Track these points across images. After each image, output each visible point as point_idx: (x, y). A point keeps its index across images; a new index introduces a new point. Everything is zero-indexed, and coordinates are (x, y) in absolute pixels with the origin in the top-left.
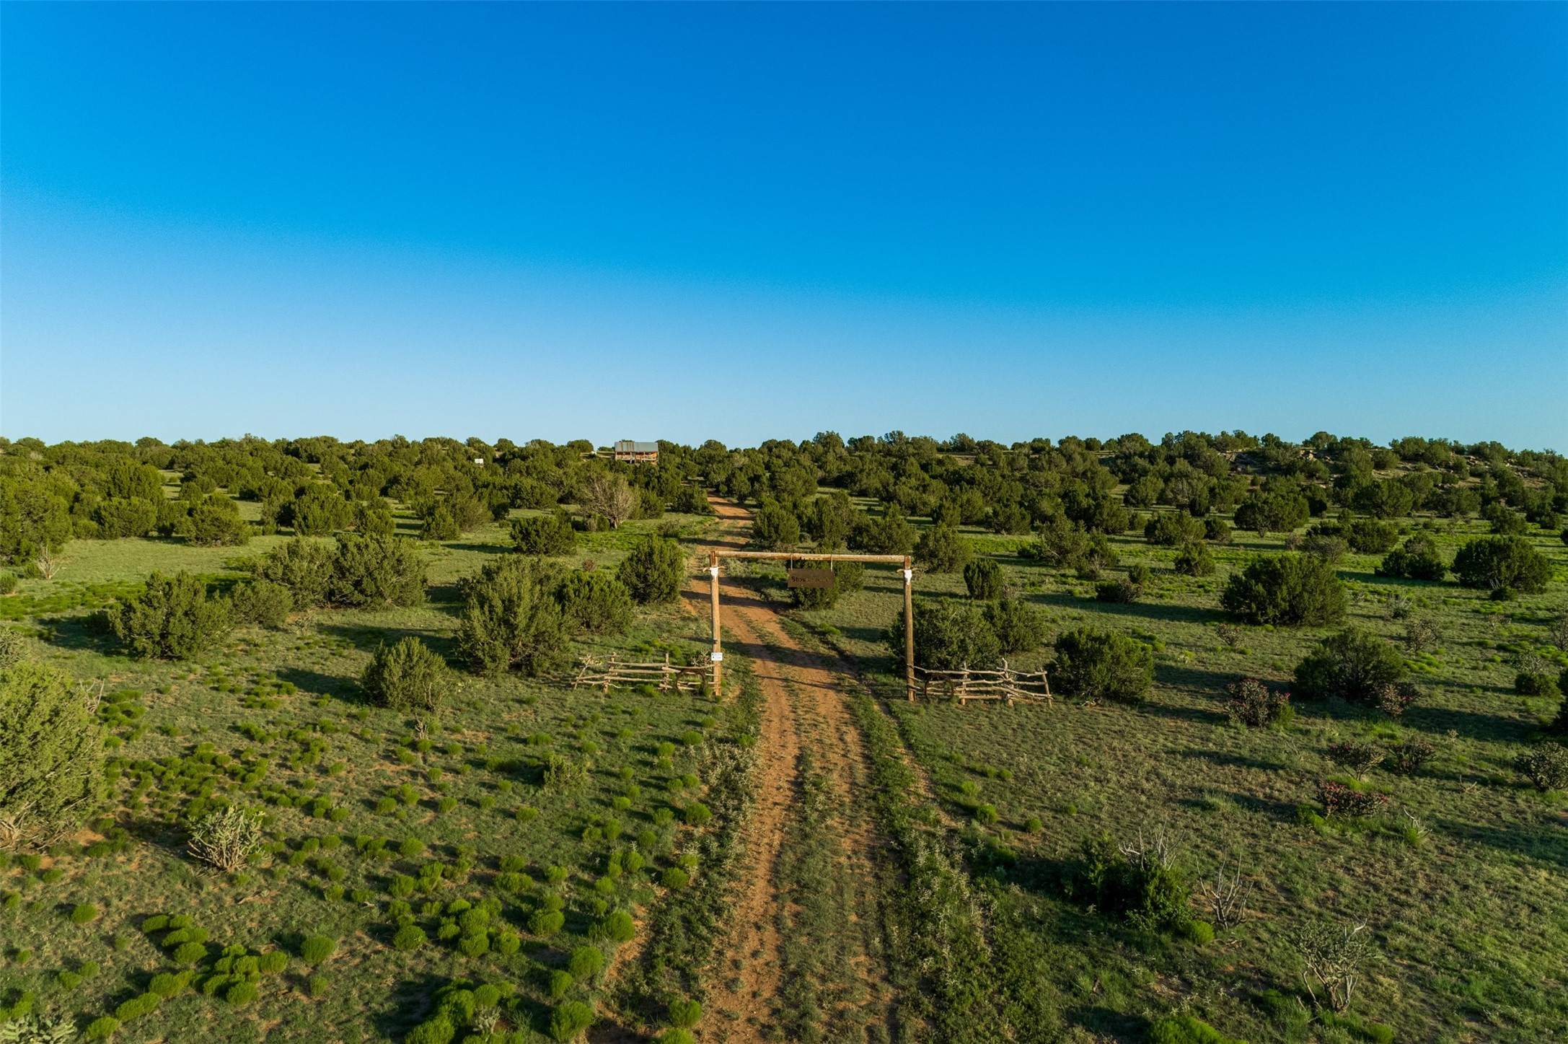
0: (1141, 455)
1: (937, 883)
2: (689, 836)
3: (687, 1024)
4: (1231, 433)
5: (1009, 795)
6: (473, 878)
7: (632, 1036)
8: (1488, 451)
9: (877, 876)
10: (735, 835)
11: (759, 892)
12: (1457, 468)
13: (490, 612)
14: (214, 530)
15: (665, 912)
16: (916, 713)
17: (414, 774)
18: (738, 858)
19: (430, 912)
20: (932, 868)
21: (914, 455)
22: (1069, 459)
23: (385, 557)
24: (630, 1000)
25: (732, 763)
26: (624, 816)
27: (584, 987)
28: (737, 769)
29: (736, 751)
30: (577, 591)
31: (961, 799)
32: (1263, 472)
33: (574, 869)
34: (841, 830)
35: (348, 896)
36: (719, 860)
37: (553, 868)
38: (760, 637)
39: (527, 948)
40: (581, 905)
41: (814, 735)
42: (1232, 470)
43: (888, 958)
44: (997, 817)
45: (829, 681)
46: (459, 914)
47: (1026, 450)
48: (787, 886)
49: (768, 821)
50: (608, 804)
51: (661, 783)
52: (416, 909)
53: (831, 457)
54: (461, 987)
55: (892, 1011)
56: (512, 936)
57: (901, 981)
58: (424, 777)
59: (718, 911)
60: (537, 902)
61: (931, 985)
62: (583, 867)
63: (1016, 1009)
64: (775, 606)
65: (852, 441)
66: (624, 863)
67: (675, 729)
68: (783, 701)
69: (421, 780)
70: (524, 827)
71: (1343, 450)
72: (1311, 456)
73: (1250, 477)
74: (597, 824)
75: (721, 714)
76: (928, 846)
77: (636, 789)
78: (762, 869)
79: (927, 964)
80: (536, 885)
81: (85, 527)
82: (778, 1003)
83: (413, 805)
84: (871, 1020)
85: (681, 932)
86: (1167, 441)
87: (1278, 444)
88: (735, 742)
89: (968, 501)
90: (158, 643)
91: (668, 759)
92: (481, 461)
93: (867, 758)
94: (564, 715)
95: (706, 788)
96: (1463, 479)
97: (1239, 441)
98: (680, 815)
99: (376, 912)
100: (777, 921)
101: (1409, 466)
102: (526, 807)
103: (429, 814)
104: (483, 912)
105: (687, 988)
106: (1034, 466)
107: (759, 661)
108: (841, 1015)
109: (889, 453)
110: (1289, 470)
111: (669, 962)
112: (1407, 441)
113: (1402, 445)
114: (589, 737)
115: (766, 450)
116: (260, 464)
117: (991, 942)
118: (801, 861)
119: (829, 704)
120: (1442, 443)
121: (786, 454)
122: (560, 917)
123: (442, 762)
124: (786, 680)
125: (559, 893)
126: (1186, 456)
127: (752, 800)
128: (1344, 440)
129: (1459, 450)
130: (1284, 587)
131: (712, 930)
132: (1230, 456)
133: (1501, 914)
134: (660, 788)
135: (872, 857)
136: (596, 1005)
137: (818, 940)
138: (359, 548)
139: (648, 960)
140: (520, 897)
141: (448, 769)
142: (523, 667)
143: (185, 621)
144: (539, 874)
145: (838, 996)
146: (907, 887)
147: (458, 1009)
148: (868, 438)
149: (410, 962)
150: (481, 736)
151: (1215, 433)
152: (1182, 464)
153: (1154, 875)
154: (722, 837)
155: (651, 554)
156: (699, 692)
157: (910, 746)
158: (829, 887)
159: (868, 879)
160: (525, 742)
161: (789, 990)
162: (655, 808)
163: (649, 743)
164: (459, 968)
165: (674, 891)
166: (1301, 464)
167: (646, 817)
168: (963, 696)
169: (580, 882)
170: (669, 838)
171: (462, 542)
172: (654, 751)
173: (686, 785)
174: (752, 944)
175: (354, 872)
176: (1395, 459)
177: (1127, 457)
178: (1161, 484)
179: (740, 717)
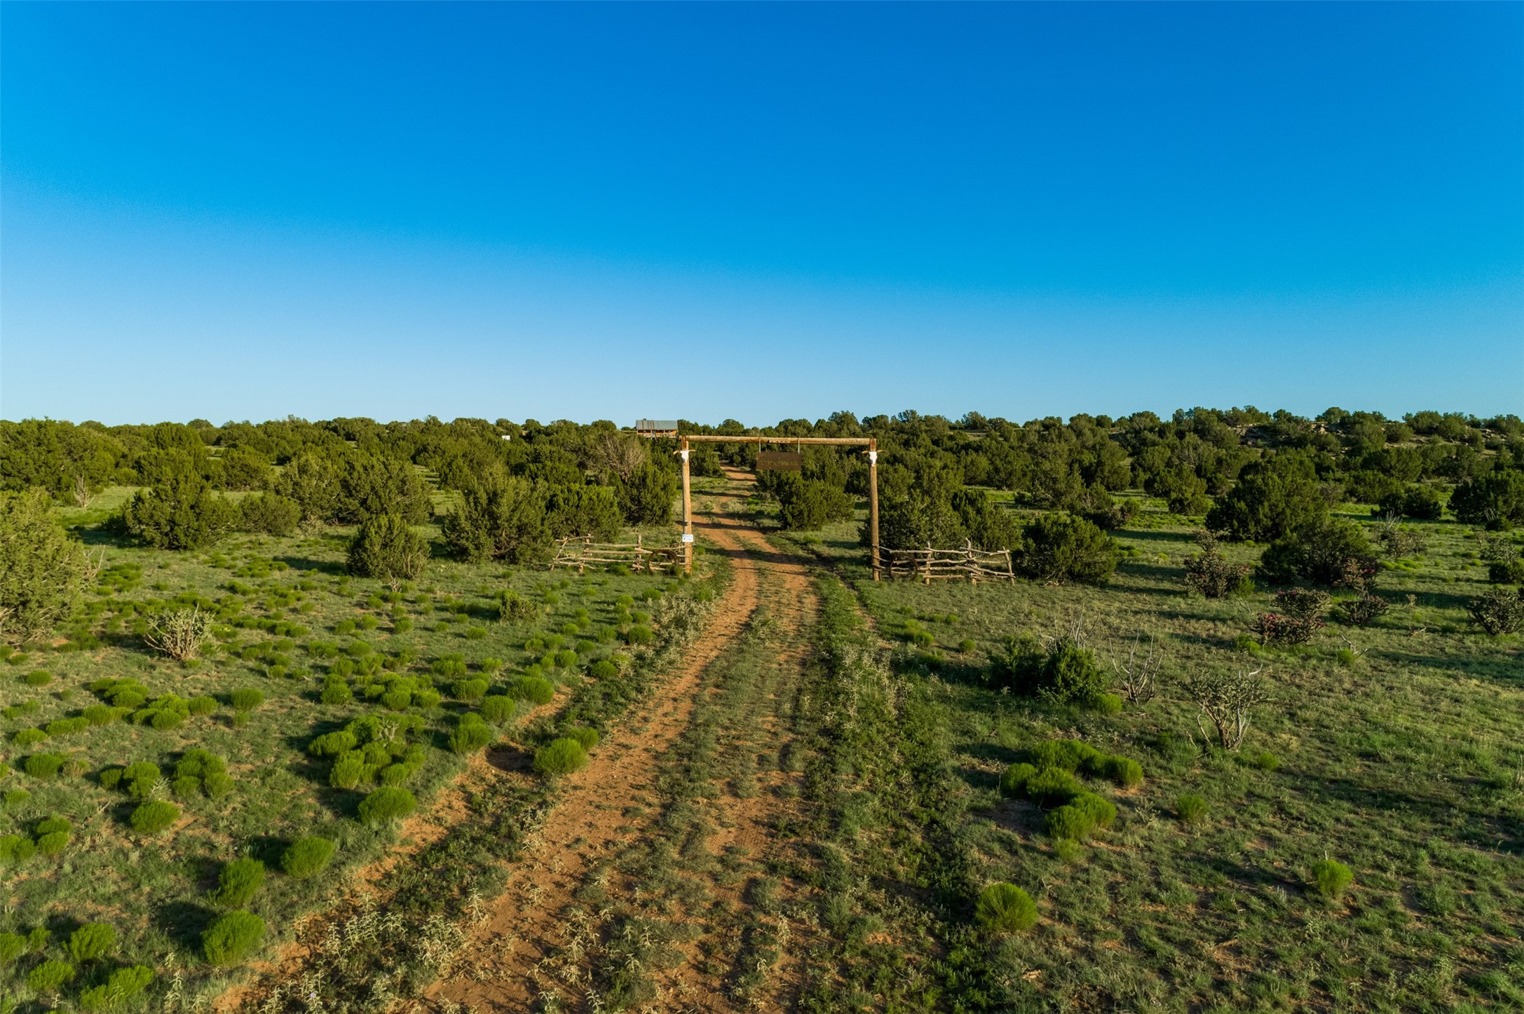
0: (1151, 430)
1: (858, 675)
4: (1241, 408)
5: (951, 632)
7: (527, 755)
8: (1504, 425)
9: (803, 674)
10: (673, 649)
11: (685, 682)
12: (1472, 440)
13: (475, 504)
15: (589, 691)
16: (878, 587)
17: (379, 614)
18: (672, 662)
19: (362, 683)
20: (857, 667)
21: (926, 431)
22: (1079, 434)
23: (390, 477)
24: (534, 736)
25: (687, 611)
26: (570, 637)
27: (492, 726)
28: (690, 614)
29: (693, 604)
30: (566, 500)
31: (902, 631)
32: (1274, 446)
33: (511, 665)
34: (778, 650)
35: (290, 676)
36: (652, 663)
37: (491, 664)
39: (447, 705)
40: (508, 683)
41: (774, 598)
42: (1242, 443)
43: (795, 718)
44: (934, 643)
45: (801, 570)
47: (1037, 427)
48: (712, 679)
49: (710, 644)
50: (558, 631)
51: (615, 621)
52: (350, 682)
55: (786, 746)
56: (436, 699)
57: (802, 730)
58: (388, 615)
59: (639, 690)
61: (830, 731)
62: (519, 664)
63: (910, 744)
64: (764, 530)
65: (866, 420)
66: (557, 658)
68: (752, 580)
69: (384, 617)
70: (472, 643)
71: (1355, 423)
72: (1322, 430)
73: (1260, 450)
74: (541, 640)
77: (588, 622)
78: (693, 670)
79: (830, 720)
80: (470, 673)
81: (125, 475)
82: (678, 741)
83: (371, 630)
84: (764, 751)
85: (600, 701)
86: (1178, 417)
87: (1290, 419)
88: (693, 599)
89: (972, 462)
90: (167, 534)
91: (624, 605)
92: (508, 438)
94: (535, 585)
96: (1478, 452)
97: (1250, 416)
98: (625, 639)
99: (312, 684)
100: (695, 697)
101: (1422, 438)
103: (385, 635)
104: (410, 681)
106: (1042, 438)
107: (737, 559)
108: (736, 748)
109: (902, 430)
110: (1300, 443)
111: (581, 716)
112: (1421, 415)
113: (1416, 419)
115: (783, 426)
116: (299, 438)
119: (796, 582)
120: (1458, 418)
121: (801, 430)
122: (484, 684)
123: (409, 608)
124: (760, 569)
125: (490, 677)
126: (1196, 431)
128: (1357, 414)
129: (1475, 424)
130: (1266, 504)
131: (631, 700)
132: (1241, 430)
133: (1420, 703)
134: (612, 624)
135: (803, 664)
136: (501, 737)
137: (731, 707)
138: (365, 469)
139: (561, 716)
142: (506, 556)
143: (190, 513)
144: (477, 667)
145: (737, 738)
146: (829, 679)
147: (364, 728)
148: (882, 417)
149: (333, 711)
150: (453, 595)
151: (1225, 407)
152: (1191, 438)
153: (1065, 654)
154: (661, 651)
155: (644, 479)
156: (671, 572)
157: (864, 605)
158: (754, 679)
159: (794, 675)
160: (491, 598)
161: (692, 734)
162: (602, 634)
163: (611, 599)
165: (602, 680)
166: (1312, 437)
167: (592, 639)
168: (927, 575)
169: (513, 672)
172: (613, 603)
173: (636, 620)
174: (666, 709)
175: (301, 663)
176: (1409, 432)
177: (1137, 432)
178: (1168, 453)
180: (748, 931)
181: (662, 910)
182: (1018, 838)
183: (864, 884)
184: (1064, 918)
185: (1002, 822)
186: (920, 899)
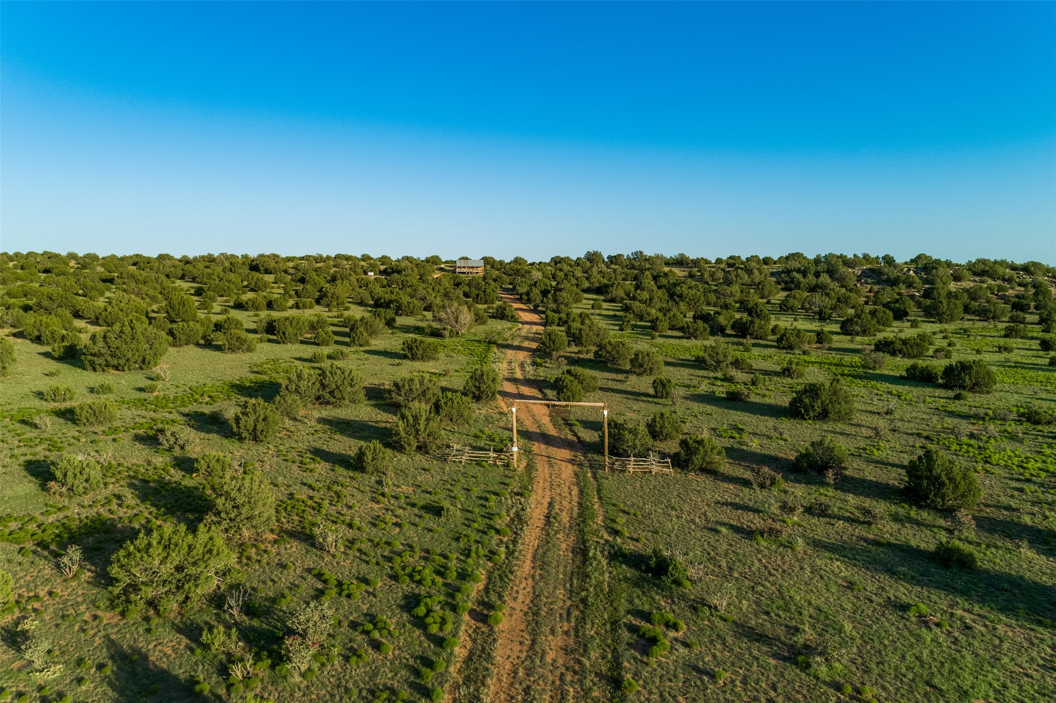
0: (798, 271)
1: (595, 563)
2: (501, 541)
3: (500, 611)
4: (860, 255)
5: (636, 524)
6: (420, 557)
7: (482, 614)
8: (1033, 268)
9: (573, 560)
10: (520, 541)
11: (528, 565)
12: (1010, 280)
14: (238, 344)
15: (492, 572)
16: (607, 479)
17: (387, 510)
18: (521, 551)
19: (408, 570)
20: (595, 558)
21: (649, 269)
22: (751, 272)
24: (481, 603)
25: (520, 506)
26: (475, 532)
27: (466, 598)
28: (522, 509)
29: (522, 500)
31: (615, 526)
32: (878, 283)
33: (458, 555)
34: (562, 540)
35: (377, 564)
36: (513, 552)
37: (449, 554)
38: (538, 427)
39: (445, 585)
40: (462, 569)
41: (558, 491)
42: (858, 281)
43: (571, 591)
44: (627, 534)
45: (569, 457)
46: (419, 572)
47: (723, 265)
48: (538, 563)
49: (534, 535)
50: (469, 526)
51: (490, 516)
52: (403, 569)
53: (595, 270)
54: (426, 597)
55: (569, 609)
56: (439, 580)
57: (574, 599)
58: (392, 511)
59: (512, 572)
60: (446, 568)
61: (584, 601)
62: (461, 554)
63: (611, 609)
65: (609, 257)
66: (477, 553)
67: (496, 487)
68: (546, 470)
69: (390, 513)
70: (436, 536)
71: (934, 267)
72: (911, 272)
73: (869, 286)
74: (465, 535)
75: (517, 478)
76: (595, 549)
77: (480, 520)
78: (529, 556)
79: (584, 594)
80: (444, 561)
81: (166, 340)
82: (531, 605)
83: (390, 525)
84: (561, 611)
85: (498, 580)
86: (818, 259)
87: (892, 263)
88: (521, 495)
89: (674, 315)
91: (492, 504)
92: (372, 274)
93: (580, 504)
94: (445, 478)
95: (508, 519)
96: (1012, 288)
97: (864, 261)
98: (498, 532)
99: (389, 570)
100: (533, 577)
101: (977, 279)
102: (435, 526)
103: (398, 529)
104: (427, 571)
105: (500, 600)
106: (726, 278)
107: (537, 444)
108: (551, 610)
109: (633, 267)
110: (893, 282)
111: (494, 590)
112: (978, 262)
113: (974, 265)
114: (457, 491)
115: (553, 264)
117: (609, 586)
118: (544, 553)
119: (567, 471)
120: (1003, 263)
121: (566, 268)
122: (455, 574)
123: (396, 504)
124: (549, 457)
125: (453, 564)
126: (828, 272)
127: (528, 525)
129: (1014, 268)
131: (510, 580)
132: (858, 271)
134: (490, 519)
135: (573, 552)
136: (470, 604)
137: (547, 584)
139: (487, 590)
140: (439, 565)
141: (400, 507)
142: (422, 448)
144: (446, 557)
145: (551, 604)
146: (584, 565)
147: (426, 604)
148: (620, 255)
149: (405, 588)
150: (411, 489)
151: (849, 255)
152: (825, 278)
154: (515, 542)
156: (507, 466)
157: (600, 498)
158: (554, 564)
159: (570, 561)
160: (430, 493)
161: (535, 601)
162: (488, 528)
163: (484, 495)
164: (423, 591)
165: (495, 564)
166: (904, 277)
167: (485, 533)
168: (631, 470)
169: (461, 560)
170: (494, 542)
171: (373, 348)
172: (486, 499)
173: (500, 518)
174: (523, 585)
175: (376, 553)
176: (967, 273)
177: (788, 272)
179: (525, 480)
180: (562, 692)
181: (538, 684)
182: (639, 657)
183: (593, 675)
184: (645, 688)
185: (635, 650)
186: (608, 681)
